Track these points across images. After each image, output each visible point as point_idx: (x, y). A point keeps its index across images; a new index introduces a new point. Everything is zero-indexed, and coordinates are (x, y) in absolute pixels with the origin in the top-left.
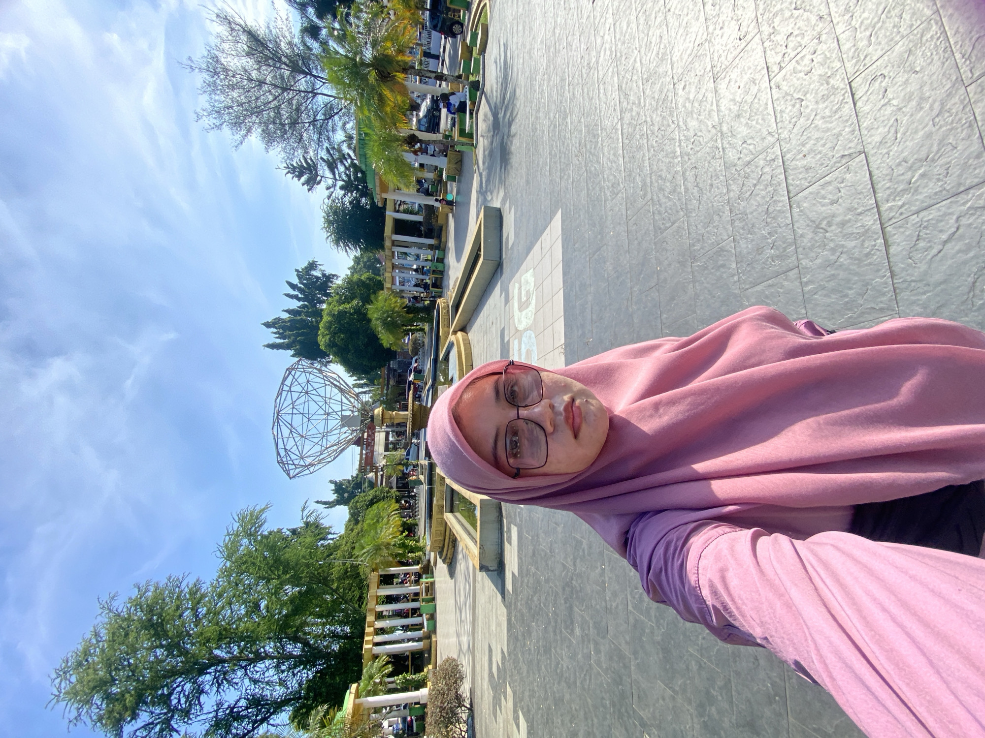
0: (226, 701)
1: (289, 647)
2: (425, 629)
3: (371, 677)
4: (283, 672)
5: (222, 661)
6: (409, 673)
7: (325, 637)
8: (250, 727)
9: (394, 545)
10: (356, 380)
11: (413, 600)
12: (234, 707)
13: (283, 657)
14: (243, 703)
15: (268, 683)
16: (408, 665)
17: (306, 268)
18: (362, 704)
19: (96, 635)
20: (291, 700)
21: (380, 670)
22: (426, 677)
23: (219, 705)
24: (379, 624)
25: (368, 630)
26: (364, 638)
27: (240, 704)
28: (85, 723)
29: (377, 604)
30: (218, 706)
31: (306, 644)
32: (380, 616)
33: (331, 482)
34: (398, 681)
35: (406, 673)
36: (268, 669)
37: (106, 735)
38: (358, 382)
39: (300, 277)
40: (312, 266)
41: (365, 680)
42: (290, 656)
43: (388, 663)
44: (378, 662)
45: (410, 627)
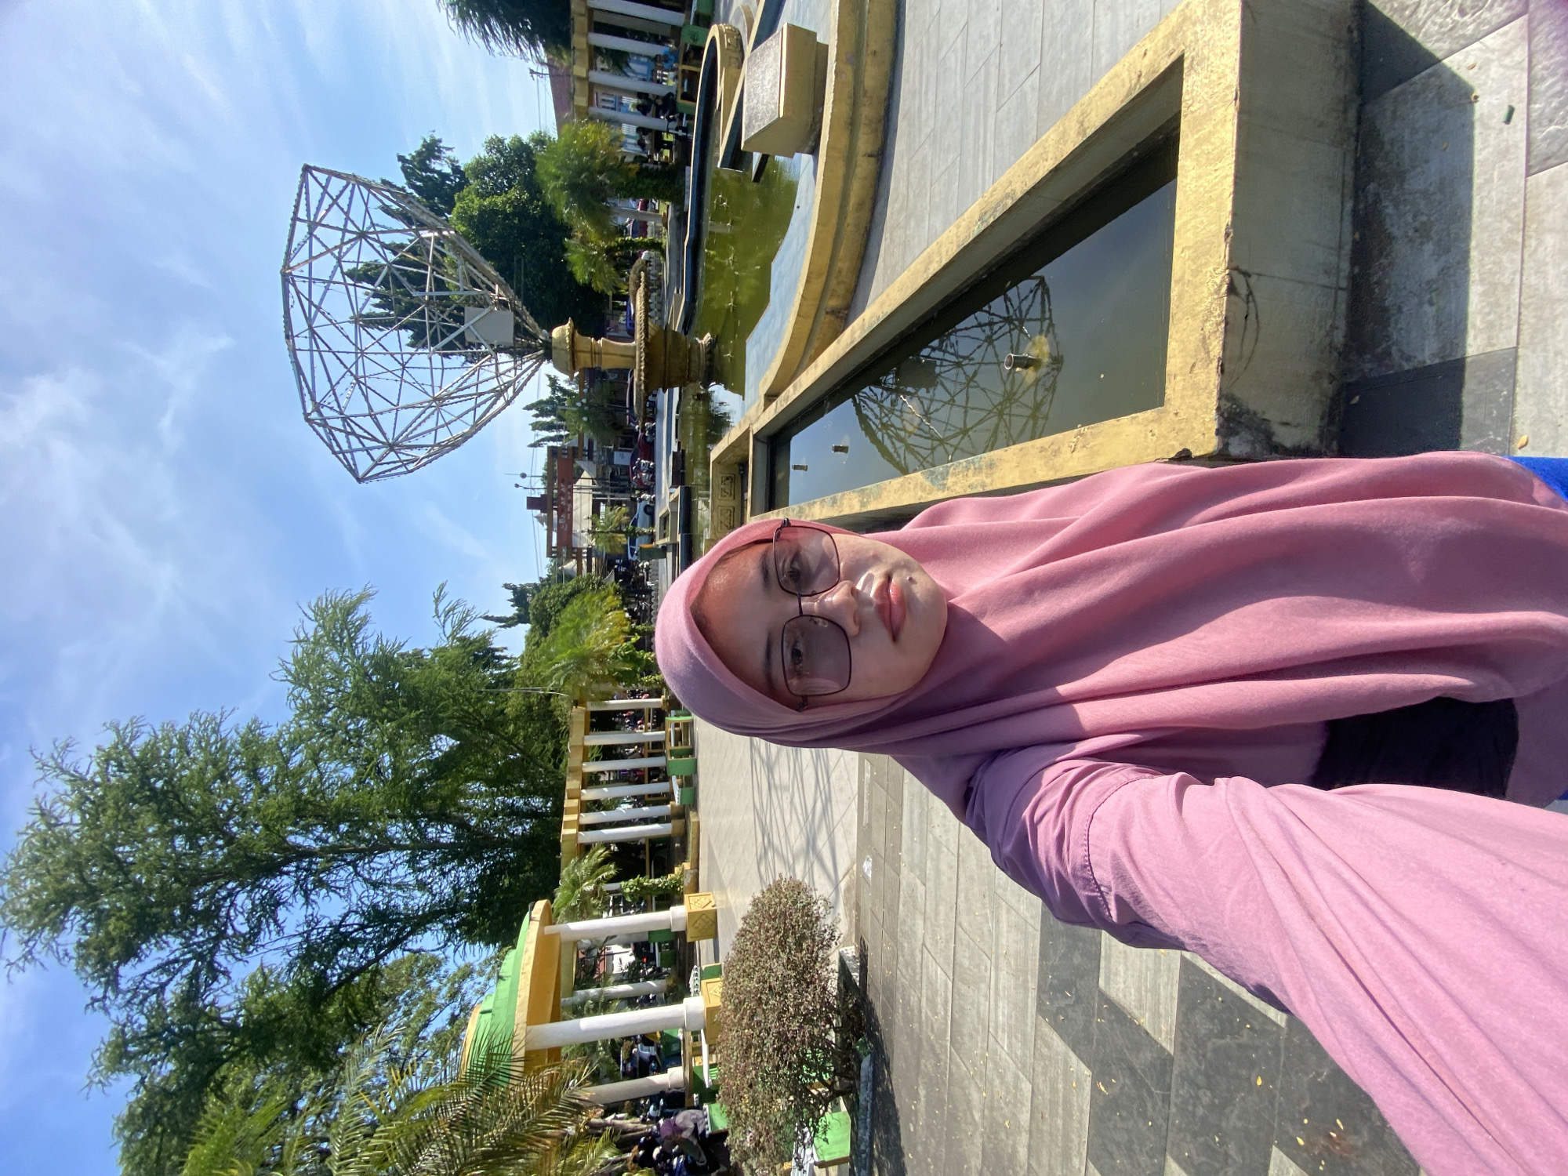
0: (324, 917)
1: (432, 832)
2: (677, 802)
3: (576, 884)
4: (421, 870)
5: (309, 853)
6: (648, 876)
7: (495, 815)
8: (371, 955)
9: (615, 658)
10: (537, 416)
11: (651, 755)
12: (340, 926)
13: (420, 847)
14: (354, 919)
15: (398, 886)
16: (644, 861)
17: (419, 153)
18: (558, 934)
19: (43, 814)
20: (441, 912)
21: (593, 872)
22: (679, 882)
23: (312, 922)
24: (589, 794)
25: (568, 803)
26: (561, 817)
27: (349, 921)
28: (42, 964)
29: (585, 759)
30: (309, 926)
31: (462, 825)
32: (591, 781)
33: (507, 586)
34: (628, 890)
35: (643, 875)
36: (395, 866)
37: (85, 985)
38: (541, 419)
39: (408, 174)
40: (432, 149)
41: (566, 888)
42: (435, 845)
43: (606, 861)
44: (590, 858)
45: (647, 799)
